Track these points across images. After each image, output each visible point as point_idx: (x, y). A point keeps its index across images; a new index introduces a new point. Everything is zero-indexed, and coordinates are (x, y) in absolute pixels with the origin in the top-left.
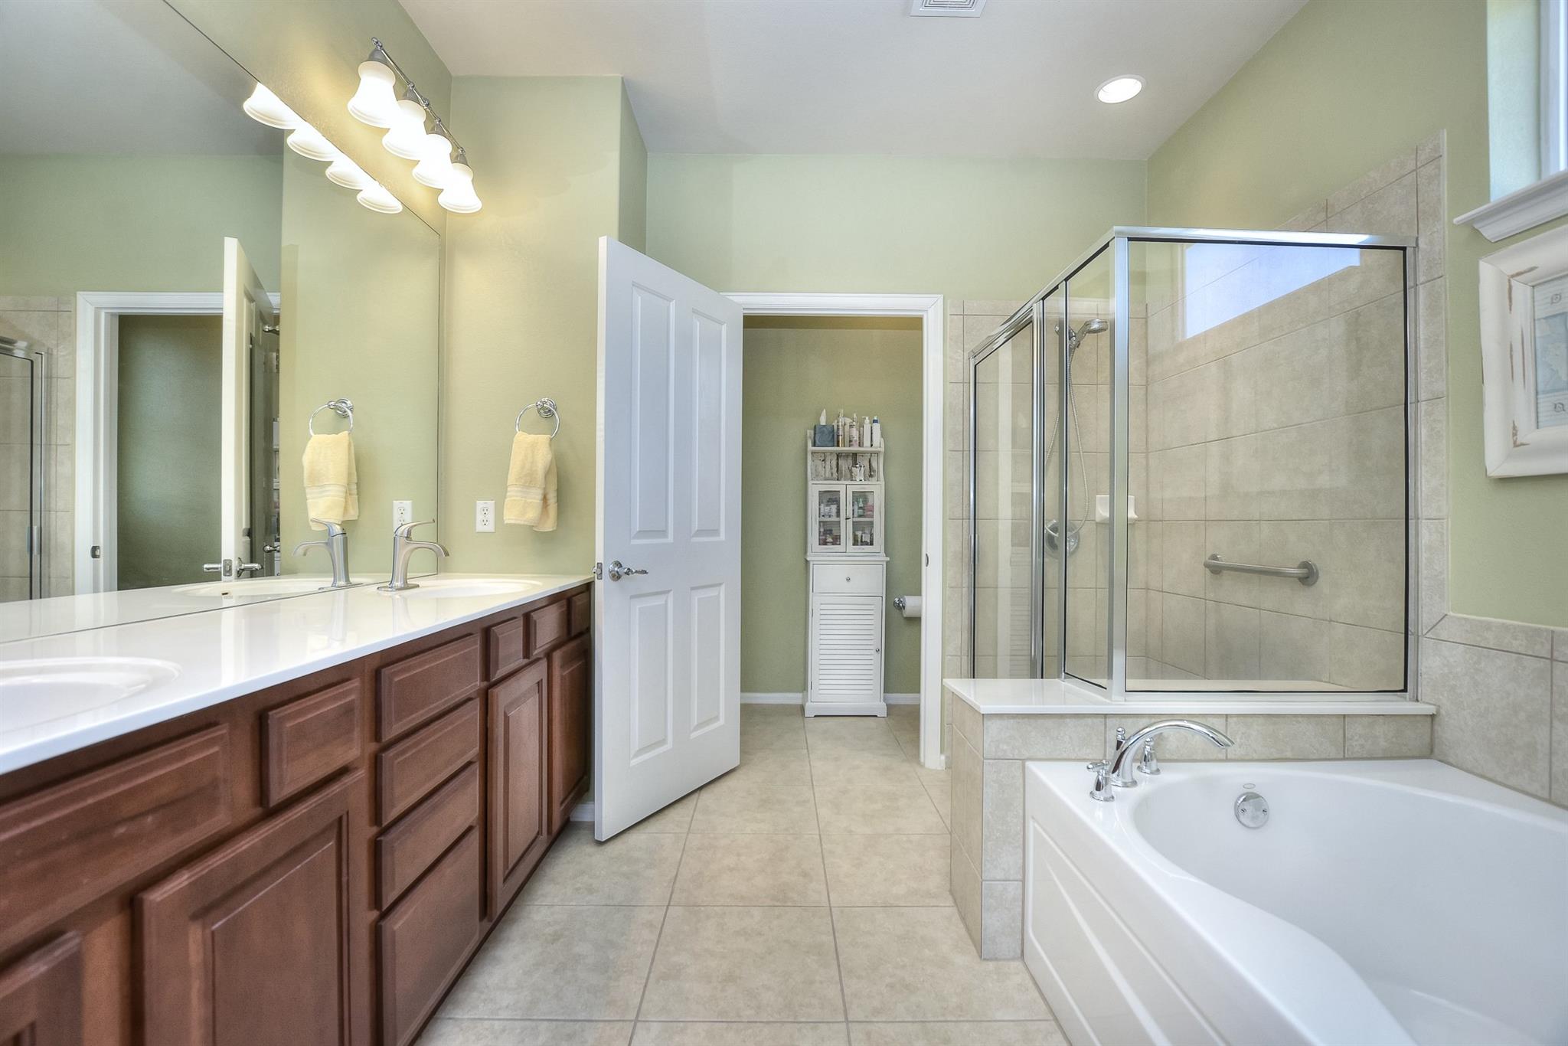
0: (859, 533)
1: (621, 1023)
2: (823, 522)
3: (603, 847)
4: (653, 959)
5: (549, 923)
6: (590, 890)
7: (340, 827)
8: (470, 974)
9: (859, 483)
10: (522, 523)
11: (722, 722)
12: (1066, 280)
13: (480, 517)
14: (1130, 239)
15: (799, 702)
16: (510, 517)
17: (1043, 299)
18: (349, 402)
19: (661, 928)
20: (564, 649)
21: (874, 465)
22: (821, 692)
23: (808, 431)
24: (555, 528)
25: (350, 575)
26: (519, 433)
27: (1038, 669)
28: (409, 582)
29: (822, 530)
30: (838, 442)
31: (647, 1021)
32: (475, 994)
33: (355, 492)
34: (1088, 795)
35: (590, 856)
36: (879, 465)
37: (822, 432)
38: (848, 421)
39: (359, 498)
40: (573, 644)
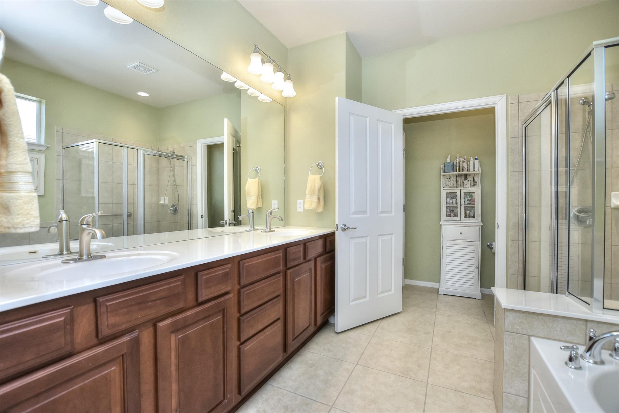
0: (468, 212)
1: (326, 406)
2: (449, 207)
3: (338, 335)
4: (345, 384)
5: (312, 359)
6: (329, 351)
7: (223, 312)
8: (281, 371)
9: (467, 188)
10: (310, 208)
11: (393, 291)
12: (568, 77)
13: (298, 206)
14: (606, 47)
15: (438, 287)
16: (307, 207)
17: (557, 89)
18: (259, 168)
19: (351, 373)
20: (322, 257)
21: (476, 179)
22: (447, 284)
23: (441, 166)
24: (323, 211)
25: (255, 225)
26: (310, 175)
27: (555, 289)
28: (271, 229)
29: (448, 210)
30: (456, 170)
31: (336, 408)
32: (281, 378)
33: (261, 198)
34: (563, 363)
35: (332, 337)
36: (478, 179)
37: (448, 166)
38: (462, 160)
39: (262, 200)
40: (327, 255)
